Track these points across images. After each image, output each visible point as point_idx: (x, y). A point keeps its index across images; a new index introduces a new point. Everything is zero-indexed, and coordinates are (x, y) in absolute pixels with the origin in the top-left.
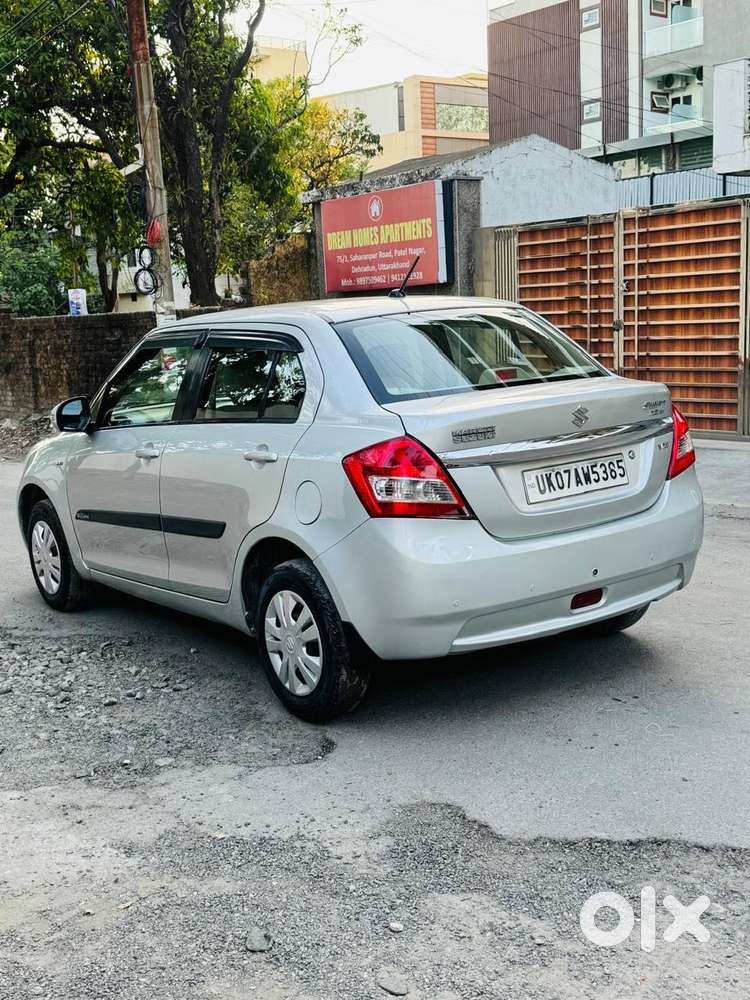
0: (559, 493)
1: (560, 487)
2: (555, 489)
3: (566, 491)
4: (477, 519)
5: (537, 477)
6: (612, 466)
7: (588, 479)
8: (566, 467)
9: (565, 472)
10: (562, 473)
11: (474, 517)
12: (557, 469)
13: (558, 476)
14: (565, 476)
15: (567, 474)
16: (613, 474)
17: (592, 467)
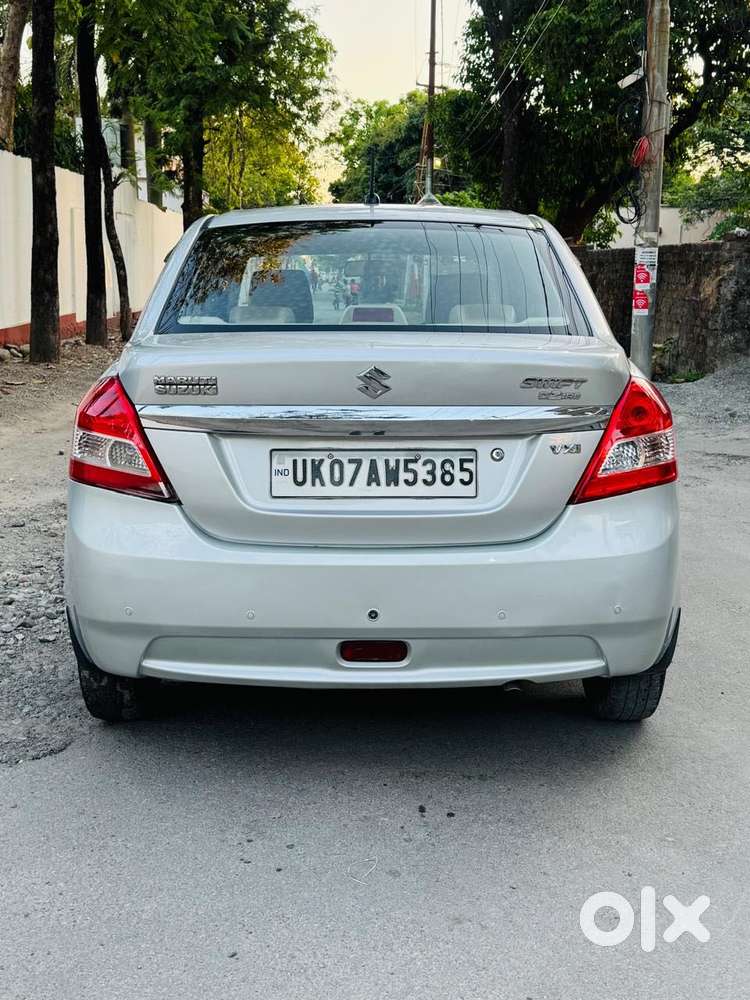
0: (329, 490)
1: (333, 482)
2: (323, 484)
3: (344, 490)
4: (179, 503)
5: (295, 462)
6: (448, 467)
7: (393, 478)
8: (356, 456)
9: (350, 461)
10: (345, 461)
11: (173, 499)
12: (337, 456)
13: (337, 467)
14: (349, 469)
15: (353, 466)
16: (448, 478)
17: (407, 462)
